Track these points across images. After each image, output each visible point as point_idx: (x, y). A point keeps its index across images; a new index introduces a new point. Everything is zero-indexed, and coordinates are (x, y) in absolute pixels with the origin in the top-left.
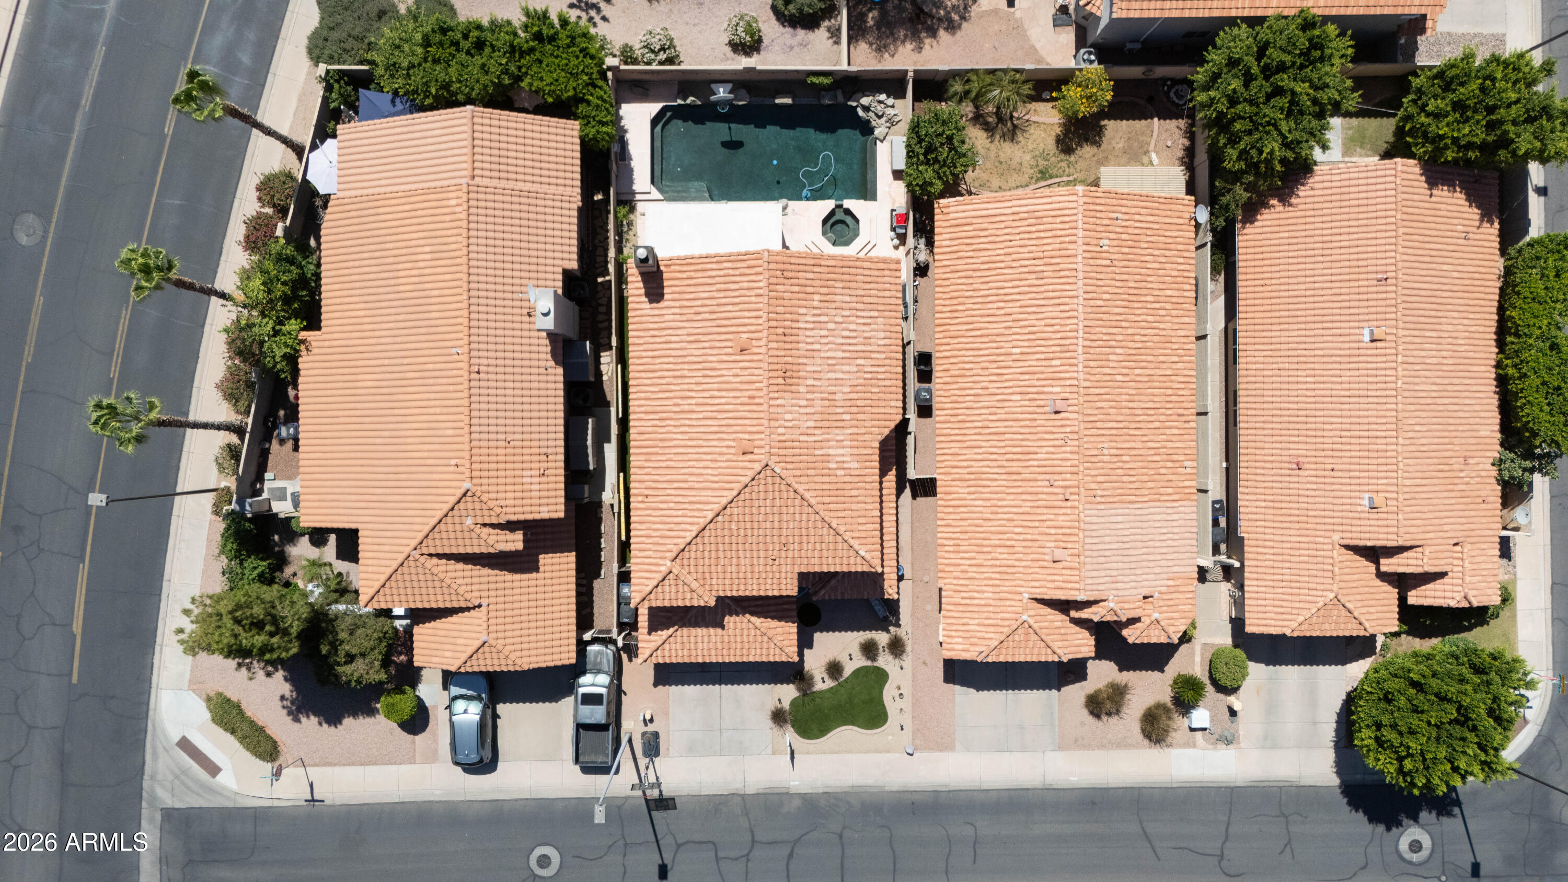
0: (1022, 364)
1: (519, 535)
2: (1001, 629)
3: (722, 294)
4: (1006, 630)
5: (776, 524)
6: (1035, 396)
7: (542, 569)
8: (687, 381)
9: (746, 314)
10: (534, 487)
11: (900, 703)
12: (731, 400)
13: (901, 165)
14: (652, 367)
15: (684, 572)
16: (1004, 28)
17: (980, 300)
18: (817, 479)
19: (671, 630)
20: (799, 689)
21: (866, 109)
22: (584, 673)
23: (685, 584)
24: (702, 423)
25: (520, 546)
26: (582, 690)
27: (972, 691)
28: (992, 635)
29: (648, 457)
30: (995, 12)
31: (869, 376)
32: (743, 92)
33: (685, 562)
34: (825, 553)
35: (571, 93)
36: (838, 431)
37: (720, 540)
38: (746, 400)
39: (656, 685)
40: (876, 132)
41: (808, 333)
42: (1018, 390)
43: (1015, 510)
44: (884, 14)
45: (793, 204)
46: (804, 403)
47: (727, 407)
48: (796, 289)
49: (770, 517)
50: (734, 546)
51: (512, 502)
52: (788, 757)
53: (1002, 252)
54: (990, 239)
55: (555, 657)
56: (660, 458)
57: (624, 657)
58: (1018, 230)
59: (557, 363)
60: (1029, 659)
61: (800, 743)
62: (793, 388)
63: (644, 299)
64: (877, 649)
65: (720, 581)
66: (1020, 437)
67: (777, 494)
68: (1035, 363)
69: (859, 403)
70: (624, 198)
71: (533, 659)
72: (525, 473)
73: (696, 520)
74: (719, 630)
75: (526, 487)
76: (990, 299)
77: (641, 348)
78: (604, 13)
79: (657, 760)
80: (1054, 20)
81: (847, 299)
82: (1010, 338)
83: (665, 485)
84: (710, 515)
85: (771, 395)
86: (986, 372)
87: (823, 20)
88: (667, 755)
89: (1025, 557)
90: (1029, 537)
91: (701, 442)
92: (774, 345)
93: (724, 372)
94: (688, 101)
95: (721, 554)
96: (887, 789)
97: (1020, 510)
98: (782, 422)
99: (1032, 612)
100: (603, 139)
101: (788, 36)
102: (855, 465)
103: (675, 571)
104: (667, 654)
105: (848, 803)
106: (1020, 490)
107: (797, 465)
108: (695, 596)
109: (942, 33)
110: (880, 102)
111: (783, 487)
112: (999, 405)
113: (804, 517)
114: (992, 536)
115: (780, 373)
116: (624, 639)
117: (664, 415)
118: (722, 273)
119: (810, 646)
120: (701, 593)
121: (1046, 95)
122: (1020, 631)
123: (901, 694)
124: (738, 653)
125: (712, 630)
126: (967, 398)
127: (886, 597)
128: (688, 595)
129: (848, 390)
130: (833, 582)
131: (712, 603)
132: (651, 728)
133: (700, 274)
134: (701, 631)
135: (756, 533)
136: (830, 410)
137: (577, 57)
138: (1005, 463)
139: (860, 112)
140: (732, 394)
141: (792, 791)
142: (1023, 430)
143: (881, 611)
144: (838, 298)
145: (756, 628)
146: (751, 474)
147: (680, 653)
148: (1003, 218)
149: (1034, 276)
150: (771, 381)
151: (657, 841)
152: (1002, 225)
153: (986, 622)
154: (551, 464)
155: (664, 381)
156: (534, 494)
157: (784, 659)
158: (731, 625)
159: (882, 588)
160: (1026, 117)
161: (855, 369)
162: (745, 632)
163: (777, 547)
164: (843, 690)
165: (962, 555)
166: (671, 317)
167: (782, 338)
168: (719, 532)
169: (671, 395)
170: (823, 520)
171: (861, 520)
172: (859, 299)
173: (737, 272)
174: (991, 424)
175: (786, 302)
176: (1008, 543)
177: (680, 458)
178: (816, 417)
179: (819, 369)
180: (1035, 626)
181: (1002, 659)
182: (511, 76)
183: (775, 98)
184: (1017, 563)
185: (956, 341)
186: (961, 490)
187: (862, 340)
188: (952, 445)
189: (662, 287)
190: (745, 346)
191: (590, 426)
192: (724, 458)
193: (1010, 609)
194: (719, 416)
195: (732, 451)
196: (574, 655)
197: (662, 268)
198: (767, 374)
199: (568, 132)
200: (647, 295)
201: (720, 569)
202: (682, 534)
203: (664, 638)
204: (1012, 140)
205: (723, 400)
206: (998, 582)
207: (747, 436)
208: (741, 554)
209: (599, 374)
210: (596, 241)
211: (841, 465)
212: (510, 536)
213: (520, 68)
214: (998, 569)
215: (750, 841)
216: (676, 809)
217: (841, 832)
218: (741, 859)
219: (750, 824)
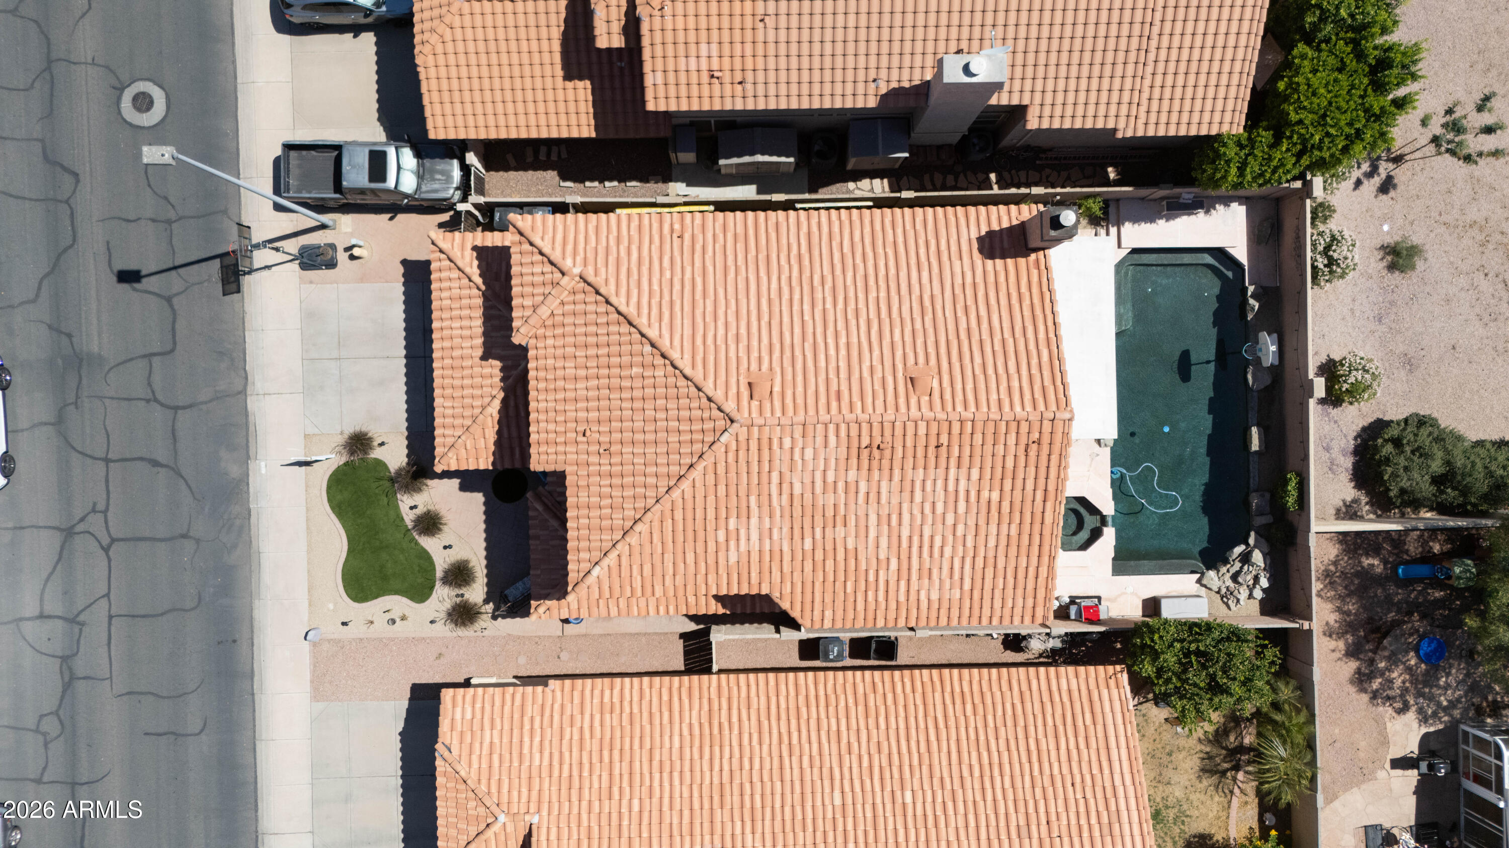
0: (889, 806)
1: (618, 42)
2: (484, 781)
3: (998, 347)
4: (484, 787)
5: (639, 437)
6: (840, 828)
7: (570, 85)
8: (861, 296)
9: (970, 386)
10: (693, 61)
11: (381, 621)
12: (833, 365)
13: (1168, 611)
14: (880, 243)
15: (564, 296)
16: (1362, 755)
17: (982, 738)
18: (711, 498)
19: (479, 281)
20: (399, 472)
21: (1245, 558)
22: (418, 155)
23: (545, 296)
24: (796, 319)
25: (602, 43)
26: (391, 152)
27: (400, 726)
28: (475, 765)
29: (741, 238)
30: (1385, 742)
31: (871, 578)
32: (1268, 381)
33: (580, 297)
34: (595, 513)
35: (1293, 117)
36: (786, 530)
37: (615, 349)
38: (834, 387)
39: (404, 262)
40: (1212, 574)
41: (940, 483)
42: (849, 801)
43: (666, 801)
44: (1379, 581)
45: (1106, 453)
46: (831, 477)
47: (822, 357)
48: (1010, 463)
49: (650, 427)
50: (605, 372)
51: (669, 26)
52: (302, 458)
53: (1056, 771)
54: (1074, 753)
55: (437, 107)
56: (741, 257)
57: (445, 217)
58: (1089, 795)
59: (884, 97)
60: (440, 822)
61: (322, 474)
62: (854, 461)
63: (984, 230)
64: (459, 586)
65: (551, 351)
66: (778, 805)
67: (687, 437)
68: (890, 827)
69: (830, 563)
70: (1112, 210)
71: (432, 72)
72: (714, 47)
73: (645, 311)
74: (479, 352)
75: (693, 48)
76: (985, 755)
77: (909, 226)
78: (1365, 182)
79: (295, 266)
80: (1374, 827)
81: (992, 543)
82: (927, 787)
83: (698, 263)
84: (653, 333)
85: (843, 427)
86: (874, 750)
87: (1367, 494)
88: (302, 281)
89: (594, 817)
90: (625, 823)
91: (765, 318)
92: (922, 431)
93: (876, 352)
94: (1252, 301)
95: (592, 352)
96: (256, 603)
97: (666, 807)
98: (800, 444)
99: (510, 828)
100: (1216, 170)
101: (1343, 443)
102: (733, 559)
103: (565, 281)
104: (444, 275)
105: (235, 546)
106: (696, 806)
107: (733, 468)
108: (528, 313)
109: (1353, 665)
110: (1256, 579)
111: (697, 447)
112: (826, 771)
113: (651, 480)
114: (625, 765)
115: (877, 440)
116: (468, 213)
117: (806, 262)
118: (1032, 346)
119: (463, 488)
120: (532, 321)
121: (1270, 819)
122: (482, 810)
123: (393, 622)
124: (447, 381)
125: (479, 341)
126: (833, 721)
127: (534, 603)
128: (528, 302)
129: (851, 545)
130: (554, 523)
131: (517, 339)
132: (342, 257)
133: (1027, 313)
134: (477, 325)
135: (626, 405)
136: (819, 519)
137: (1350, 124)
138: (737, 781)
139: (1239, 549)
140: (843, 364)
141: (252, 465)
142: (788, 809)
143: (513, 592)
144: (993, 529)
145: (484, 408)
146: (719, 395)
147: (445, 294)
148: (1106, 771)
149: (1022, 822)
150: (865, 427)
151: (175, 268)
152: (1096, 771)
153: (496, 758)
154: (728, 88)
155: (859, 260)
156: (682, 61)
157: (438, 451)
158: (487, 371)
159: (546, 597)
160: (1236, 790)
161: (882, 556)
162: (478, 392)
163: (605, 439)
164: (399, 536)
165: (597, 717)
166: (957, 270)
167: (933, 442)
168: (626, 348)
169: (838, 271)
170: (647, 510)
171: (647, 569)
172: (991, 561)
173: (1035, 371)
174: (795, 759)
175: (988, 448)
176: (616, 790)
177: (741, 285)
178: (808, 496)
179: (884, 500)
180: (490, 833)
181: (440, 780)
182: (1316, 27)
183: (1258, 425)
184: (584, 804)
185: (919, 702)
186: (695, 713)
187: (927, 565)
188: (763, 699)
189: (1003, 257)
190: (919, 384)
191: (783, 159)
192: (743, 354)
193: (515, 794)
194: (808, 346)
195: (754, 366)
196: (441, 136)
197: (1033, 256)
198: (876, 419)
199: (1228, 117)
200: (990, 234)
201: (570, 350)
202: (623, 291)
203: (468, 270)
204: (1203, 770)
205: (832, 352)
206: (556, 773)
207: (777, 389)
208: (593, 383)
209: (856, 176)
210: (1048, 171)
211: (733, 536)
212: (617, 27)
213: (1327, 41)
214: (575, 773)
215: (176, 404)
216: (224, 295)
217: (190, 537)
218: (149, 391)
219: (202, 403)
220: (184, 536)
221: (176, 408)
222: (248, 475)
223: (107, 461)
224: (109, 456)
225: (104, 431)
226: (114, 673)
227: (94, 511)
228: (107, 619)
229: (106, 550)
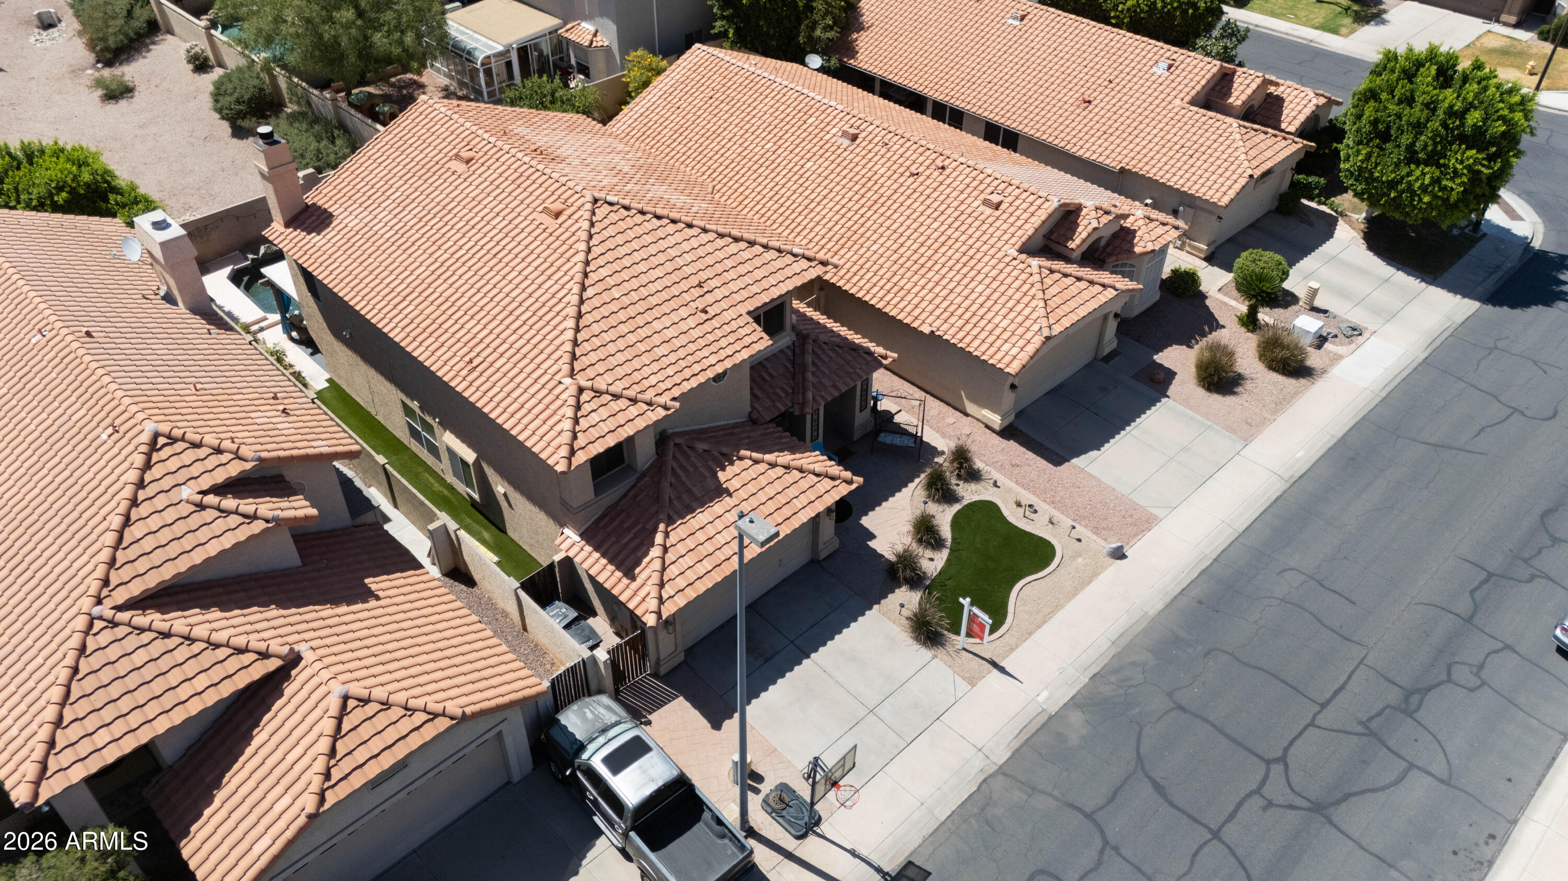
11: (1041, 517)
20: (913, 588)
52: (996, 674)
79: (826, 830)
105: (1134, 665)
119: (871, 536)
123: (1030, 509)
164: (962, 553)
215: (1085, 820)
216: (929, 874)
217: (1175, 702)
218: (1105, 857)
219: (1056, 798)
220: (1181, 708)
221: (1089, 816)
222: (1065, 705)
223: (1216, 835)
224: (1209, 836)
225: (1196, 865)
226: (1355, 663)
227: (1270, 804)
228: (1329, 707)
229: (1283, 760)
